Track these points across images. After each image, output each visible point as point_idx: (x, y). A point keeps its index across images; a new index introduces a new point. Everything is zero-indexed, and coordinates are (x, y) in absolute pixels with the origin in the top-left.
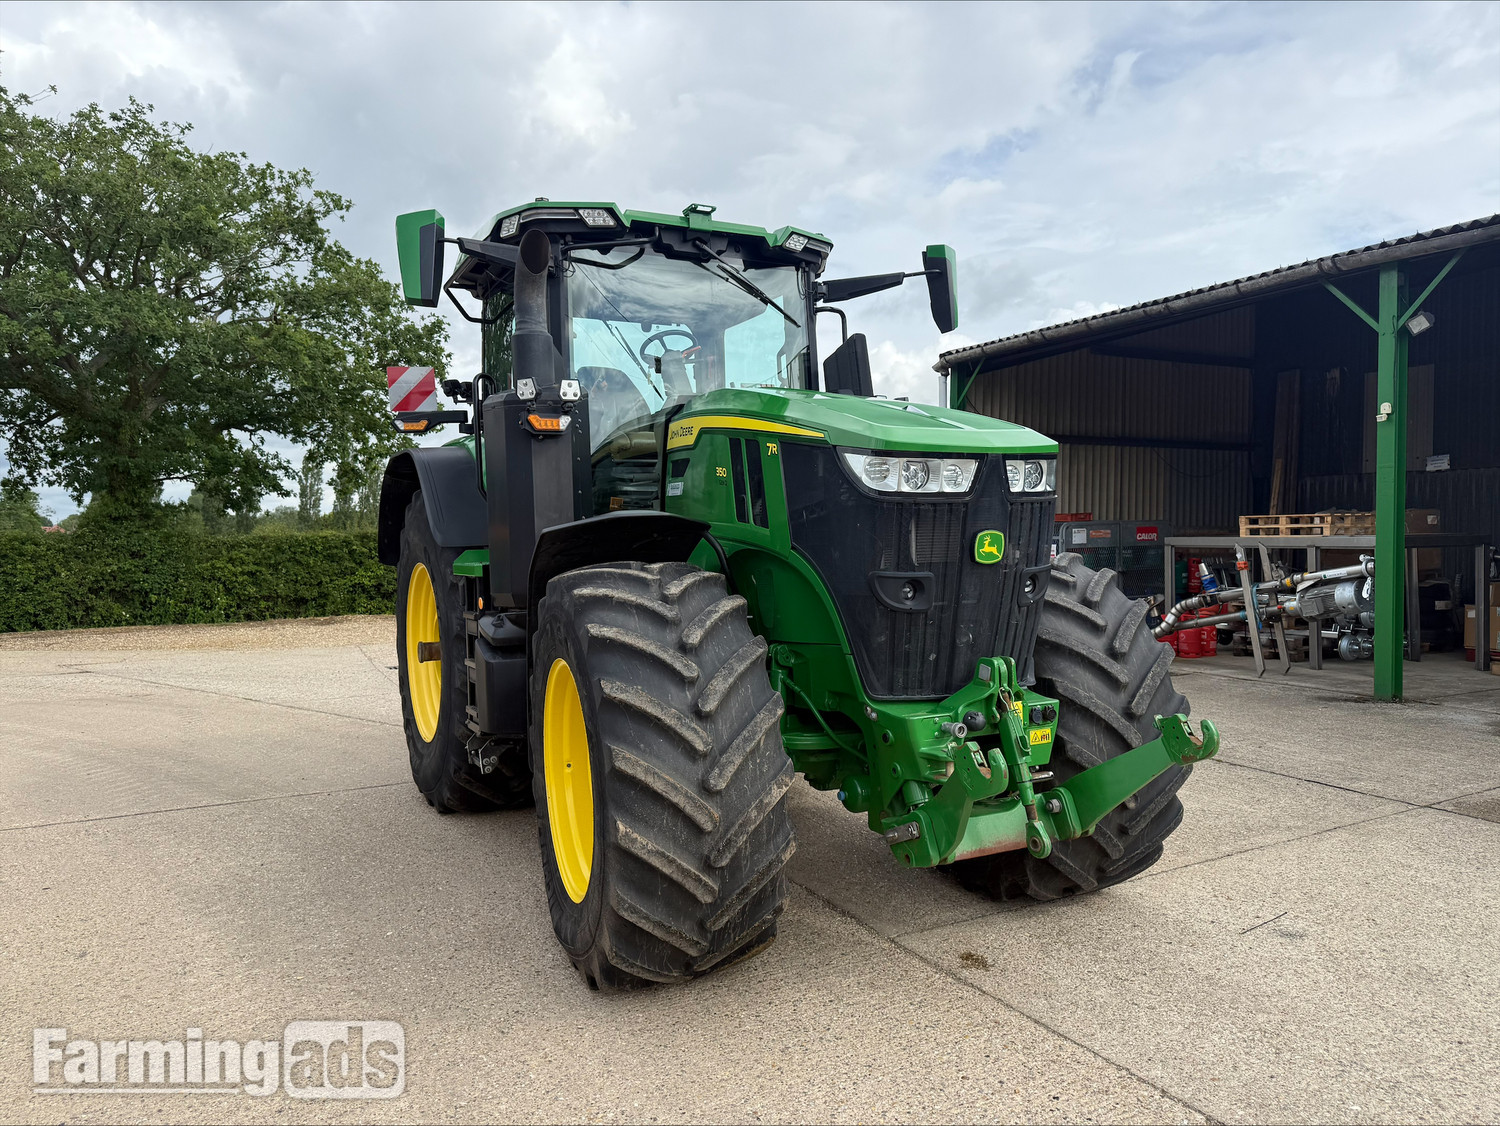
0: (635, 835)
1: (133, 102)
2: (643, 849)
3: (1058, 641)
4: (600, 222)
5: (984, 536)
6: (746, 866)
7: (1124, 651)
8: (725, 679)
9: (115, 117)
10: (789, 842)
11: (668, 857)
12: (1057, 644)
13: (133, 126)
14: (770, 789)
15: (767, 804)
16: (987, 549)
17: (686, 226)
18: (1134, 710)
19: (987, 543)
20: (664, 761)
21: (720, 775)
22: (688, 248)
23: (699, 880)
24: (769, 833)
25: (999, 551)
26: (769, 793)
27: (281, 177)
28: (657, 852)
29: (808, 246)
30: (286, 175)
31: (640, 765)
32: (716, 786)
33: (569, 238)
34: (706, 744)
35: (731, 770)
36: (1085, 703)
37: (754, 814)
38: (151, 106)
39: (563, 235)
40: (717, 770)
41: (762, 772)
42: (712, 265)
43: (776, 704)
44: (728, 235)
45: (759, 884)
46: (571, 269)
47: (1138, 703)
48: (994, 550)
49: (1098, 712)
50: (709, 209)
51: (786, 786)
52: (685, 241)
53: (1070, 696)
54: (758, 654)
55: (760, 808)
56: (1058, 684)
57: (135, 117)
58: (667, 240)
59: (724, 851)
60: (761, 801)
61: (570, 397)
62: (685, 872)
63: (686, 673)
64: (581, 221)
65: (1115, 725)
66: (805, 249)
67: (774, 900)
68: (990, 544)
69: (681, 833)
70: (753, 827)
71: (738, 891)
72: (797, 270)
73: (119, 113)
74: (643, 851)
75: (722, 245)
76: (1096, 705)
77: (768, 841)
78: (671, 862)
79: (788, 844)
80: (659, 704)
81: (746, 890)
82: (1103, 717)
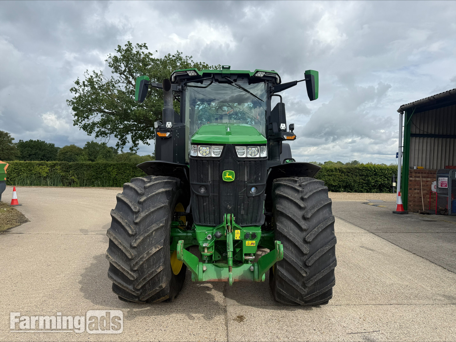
0: (109, 256)
1: (178, 52)
2: (111, 260)
3: (282, 211)
4: (193, 74)
5: (226, 172)
6: (146, 271)
7: (308, 217)
8: (145, 213)
9: (173, 56)
10: (160, 266)
11: (118, 264)
12: (282, 212)
13: (177, 58)
14: (152, 248)
15: (151, 253)
16: (227, 176)
17: (221, 73)
18: (306, 239)
19: (227, 174)
20: (121, 235)
21: (135, 242)
22: (224, 80)
23: (128, 273)
24: (153, 262)
25: (233, 177)
26: (151, 249)
27: (213, 68)
28: (115, 262)
29: (265, 75)
30: (214, 67)
31: (112, 236)
32: (133, 245)
33: (186, 80)
34: (133, 232)
35: (139, 241)
36: (286, 234)
37: (145, 255)
38: (182, 53)
39: (184, 79)
40: (134, 240)
41: (152, 243)
42: (234, 84)
43: (161, 222)
44: (237, 74)
45: (149, 277)
46: (187, 89)
47: (309, 237)
48: (231, 177)
49: (290, 238)
50: (228, 67)
51: (158, 248)
52: (223, 78)
53: (281, 231)
54: (161, 206)
55: (148, 253)
56: (277, 226)
57: (179, 56)
58: (216, 77)
59: (135, 265)
60: (148, 252)
61: (169, 127)
62: (124, 270)
63: (134, 210)
64: (188, 75)
65: (297, 244)
66: (264, 76)
67: (159, 284)
68: (228, 175)
69: (124, 258)
70: (145, 259)
71: (142, 278)
72: (265, 83)
73: (174, 55)
74: (111, 261)
75: (235, 78)
76: (290, 236)
77: (153, 265)
78: (119, 266)
79: (159, 267)
80: (122, 218)
81: (145, 279)
82: (292, 240)
